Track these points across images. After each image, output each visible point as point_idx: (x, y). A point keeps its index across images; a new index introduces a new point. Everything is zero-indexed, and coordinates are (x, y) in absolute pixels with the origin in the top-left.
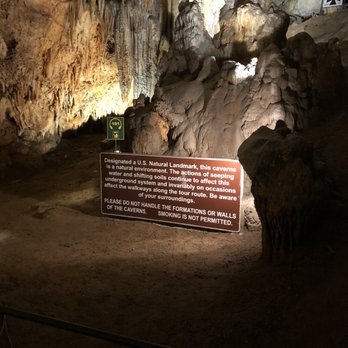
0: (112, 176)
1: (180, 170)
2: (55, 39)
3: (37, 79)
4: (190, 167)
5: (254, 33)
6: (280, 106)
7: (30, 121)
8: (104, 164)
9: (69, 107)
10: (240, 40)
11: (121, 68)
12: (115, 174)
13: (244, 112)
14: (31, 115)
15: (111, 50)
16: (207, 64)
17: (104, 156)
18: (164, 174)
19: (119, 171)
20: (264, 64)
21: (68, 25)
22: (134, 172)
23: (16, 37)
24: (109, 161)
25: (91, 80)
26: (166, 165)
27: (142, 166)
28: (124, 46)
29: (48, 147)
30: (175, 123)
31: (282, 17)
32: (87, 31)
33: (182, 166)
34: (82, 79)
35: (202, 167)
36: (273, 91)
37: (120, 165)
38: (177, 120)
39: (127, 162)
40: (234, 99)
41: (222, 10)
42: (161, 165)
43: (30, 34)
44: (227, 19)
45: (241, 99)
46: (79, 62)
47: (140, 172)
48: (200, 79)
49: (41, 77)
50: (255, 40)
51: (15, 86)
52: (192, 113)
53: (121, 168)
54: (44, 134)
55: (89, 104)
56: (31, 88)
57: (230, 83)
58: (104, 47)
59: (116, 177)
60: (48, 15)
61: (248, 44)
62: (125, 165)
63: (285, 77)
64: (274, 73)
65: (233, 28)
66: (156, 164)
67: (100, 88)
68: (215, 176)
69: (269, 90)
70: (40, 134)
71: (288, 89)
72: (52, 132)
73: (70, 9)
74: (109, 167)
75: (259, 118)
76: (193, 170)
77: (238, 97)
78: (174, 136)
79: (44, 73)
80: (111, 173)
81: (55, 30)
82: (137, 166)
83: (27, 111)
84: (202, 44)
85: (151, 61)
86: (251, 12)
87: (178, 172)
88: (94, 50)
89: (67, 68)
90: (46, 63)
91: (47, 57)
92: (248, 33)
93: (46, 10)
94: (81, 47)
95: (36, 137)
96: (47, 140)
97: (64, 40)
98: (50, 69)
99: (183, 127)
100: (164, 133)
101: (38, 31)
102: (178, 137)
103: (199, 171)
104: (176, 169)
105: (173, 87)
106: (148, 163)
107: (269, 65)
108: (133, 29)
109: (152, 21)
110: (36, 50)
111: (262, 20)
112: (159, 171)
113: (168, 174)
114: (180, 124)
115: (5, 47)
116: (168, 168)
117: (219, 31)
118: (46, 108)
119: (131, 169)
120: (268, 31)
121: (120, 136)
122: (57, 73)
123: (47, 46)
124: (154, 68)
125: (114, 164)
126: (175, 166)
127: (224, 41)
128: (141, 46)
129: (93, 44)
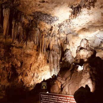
0: (43, 100)
1: (61, 99)
2: (33, 60)
3: (28, 71)
4: (64, 98)
5: (86, 56)
6: (90, 79)
7: (27, 82)
8: (41, 96)
9: (37, 77)
10: (82, 58)
11: (50, 67)
12: (43, 99)
13: (81, 80)
14: (27, 80)
15: (48, 62)
16: (72, 66)
17: (41, 94)
18: (57, 100)
19: (45, 98)
20: (85, 67)
21: (37, 57)
22: (49, 99)
23: (23, 61)
24: (42, 95)
25: (43, 70)
26: (57, 97)
27: (51, 97)
28: (51, 61)
29: (32, 89)
30: (63, 83)
31: (93, 52)
32: (42, 58)
33: (62, 98)
34: (41, 70)
35: (67, 98)
36: (88, 74)
37: (45, 96)
38: (63, 82)
39: (47, 96)
40: (78, 76)
41: (76, 50)
42: (56, 97)
43: (27, 60)
44: (78, 53)
45: (80, 76)
46: (39, 66)
47: (50, 99)
48: (70, 70)
49: (29, 70)
50: (86, 58)
51: (22, 73)
52: (67, 80)
53: (45, 97)
54: (30, 85)
55: (43, 76)
56: (27, 73)
57: (77, 72)
58: (46, 61)
59: (44, 100)
60: (32, 55)
61: (84, 59)
62: (46, 97)
63: (91, 70)
64: (88, 69)
65: (80, 55)
66: (54, 97)
67: (46, 72)
68: (71, 101)
69: (87, 74)
70: (29, 85)
71: (93, 73)
72: (33, 84)
73: (37, 53)
74: (42, 97)
75: (85, 82)
76: (65, 99)
77: (79, 76)
78: (62, 87)
79: (30, 69)
80: (42, 99)
81: (33, 58)
82: (49, 97)
83: (26, 79)
84: (71, 60)
85: (58, 64)
86: (84, 51)
87: (61, 100)
88: (44, 62)
89: (36, 67)
90: (31, 67)
91: (31, 65)
92: (84, 57)
93: (31, 54)
94: (40, 62)
95: (28, 86)
96: (31, 87)
97: (36, 60)
98: (32, 68)
99: (65, 84)
100: (60, 86)
101: (29, 59)
102: (63, 87)
103: (67, 99)
104: (60, 98)
105: (62, 72)
106: (52, 96)
107: (86, 67)
108: (53, 57)
109: (58, 54)
110: (28, 64)
111: (88, 53)
112: (55, 99)
113: (58, 100)
114: (64, 83)
115: (20, 64)
116: (58, 98)
117: (76, 56)
118: (31, 78)
119: (48, 98)
120: (89, 56)
121: (45, 88)
122: (34, 69)
123: (31, 62)
124: (59, 66)
125: (43, 96)
126: (60, 97)
127: (77, 59)
128: (55, 61)
129: (43, 60)
